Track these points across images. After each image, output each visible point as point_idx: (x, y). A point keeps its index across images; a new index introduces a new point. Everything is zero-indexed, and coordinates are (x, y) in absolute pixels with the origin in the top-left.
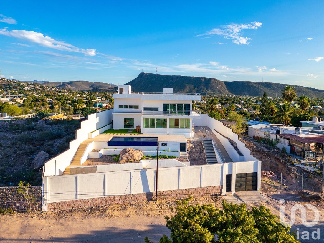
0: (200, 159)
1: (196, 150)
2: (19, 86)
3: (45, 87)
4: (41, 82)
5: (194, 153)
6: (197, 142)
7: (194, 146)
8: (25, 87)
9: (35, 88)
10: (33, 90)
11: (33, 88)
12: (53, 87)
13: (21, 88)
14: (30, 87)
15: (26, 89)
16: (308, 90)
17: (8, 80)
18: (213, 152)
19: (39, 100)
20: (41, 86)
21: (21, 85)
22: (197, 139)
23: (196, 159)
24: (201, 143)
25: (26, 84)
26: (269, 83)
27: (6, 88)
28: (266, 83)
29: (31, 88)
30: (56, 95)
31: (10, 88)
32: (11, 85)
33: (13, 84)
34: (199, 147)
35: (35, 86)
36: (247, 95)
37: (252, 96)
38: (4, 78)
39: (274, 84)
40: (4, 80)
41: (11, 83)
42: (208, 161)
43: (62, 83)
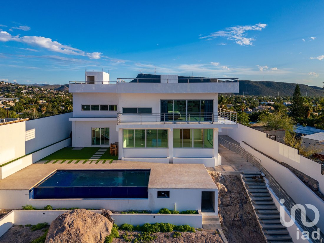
0: (245, 224)
1: (231, 198)
2: (17, 88)
3: (43, 89)
4: (41, 85)
5: (227, 206)
6: (230, 177)
7: (227, 187)
8: (22, 90)
9: (32, 90)
10: (31, 93)
11: (30, 90)
12: (50, 90)
13: (19, 91)
14: (28, 89)
15: (23, 91)
16: (311, 88)
17: (6, 83)
18: (270, 203)
19: (31, 103)
20: (38, 88)
21: (19, 88)
22: (229, 169)
23: (237, 223)
24: (238, 179)
25: (24, 87)
26: (270, 82)
27: (4, 91)
28: (267, 82)
29: (28, 91)
30: (52, 97)
31: (8, 91)
32: (9, 88)
33: (11, 87)
34: (236, 189)
35: (33, 88)
36: (247, 94)
37: (252, 95)
38: (2, 81)
39: (274, 83)
40: (2, 83)
41: (9, 86)
42: (264, 229)
43: (61, 85)
